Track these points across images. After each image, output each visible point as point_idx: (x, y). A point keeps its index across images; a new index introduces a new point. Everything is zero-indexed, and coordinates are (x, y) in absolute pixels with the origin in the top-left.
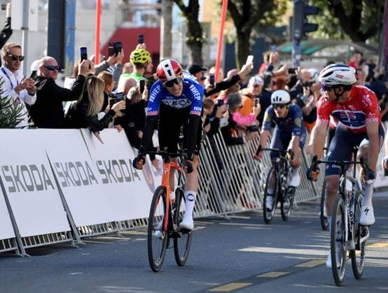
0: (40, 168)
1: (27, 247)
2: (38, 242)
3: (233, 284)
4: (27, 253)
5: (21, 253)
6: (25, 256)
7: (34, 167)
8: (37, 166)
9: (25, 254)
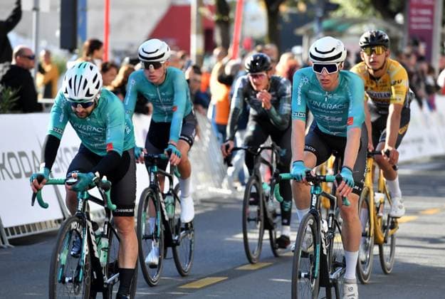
0: (30, 156)
1: (11, 237)
2: (24, 232)
3: (208, 278)
4: (10, 244)
5: (3, 243)
6: (8, 247)
7: (22, 154)
8: (27, 152)
9: (9, 245)
